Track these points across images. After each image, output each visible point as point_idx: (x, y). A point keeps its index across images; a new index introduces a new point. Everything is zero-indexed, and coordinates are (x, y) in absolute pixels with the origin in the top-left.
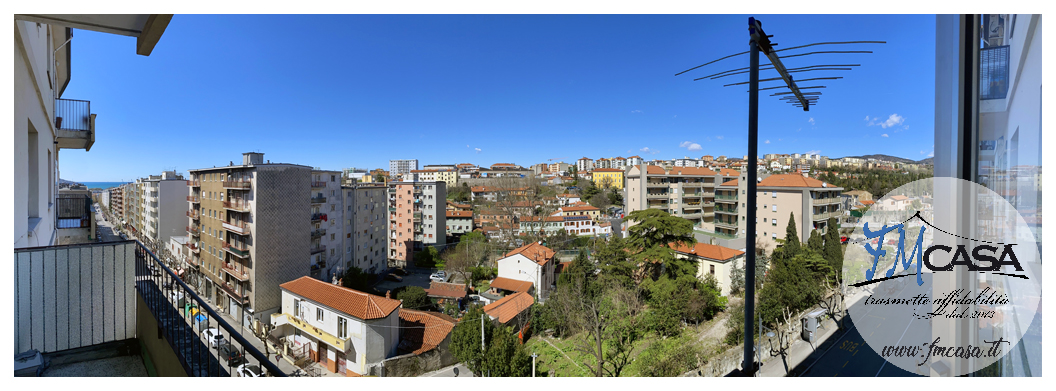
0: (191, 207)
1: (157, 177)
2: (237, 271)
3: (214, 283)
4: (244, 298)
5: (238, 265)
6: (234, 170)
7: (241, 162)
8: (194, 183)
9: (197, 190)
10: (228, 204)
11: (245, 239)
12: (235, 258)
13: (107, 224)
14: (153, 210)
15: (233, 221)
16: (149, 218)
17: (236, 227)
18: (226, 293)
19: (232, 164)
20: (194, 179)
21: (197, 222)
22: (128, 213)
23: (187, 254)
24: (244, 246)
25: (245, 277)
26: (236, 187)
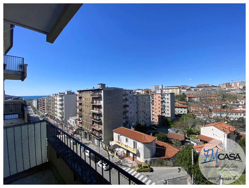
0: (78, 104)
1: (63, 93)
2: (97, 127)
3: (88, 133)
4: (99, 137)
5: (97, 125)
6: (95, 90)
7: (97, 87)
8: (79, 95)
9: (80, 98)
10: (93, 103)
11: (100, 115)
12: (96, 122)
13: (36, 115)
14: (61, 107)
15: (95, 109)
16: (59, 111)
17: (96, 111)
18: (93, 136)
19: (94, 88)
20: (79, 93)
21: (81, 110)
22: (48, 109)
23: (77, 123)
24: (99, 118)
25: (100, 129)
26: (96, 96)
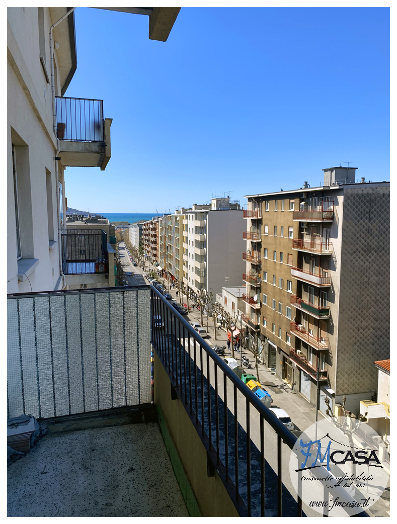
0: (249, 247)
1: (205, 207)
2: (311, 335)
3: (280, 350)
4: (320, 374)
5: (313, 328)
6: (310, 194)
8: (254, 214)
9: (257, 223)
10: (299, 243)
11: (324, 293)
12: (308, 318)
14: (198, 251)
15: (306, 267)
16: (193, 263)
17: (311, 276)
18: (296, 364)
19: (306, 185)
20: (254, 207)
21: (257, 267)
22: (165, 256)
23: (244, 310)
24: (323, 303)
25: (323, 345)
26: (312, 219)
